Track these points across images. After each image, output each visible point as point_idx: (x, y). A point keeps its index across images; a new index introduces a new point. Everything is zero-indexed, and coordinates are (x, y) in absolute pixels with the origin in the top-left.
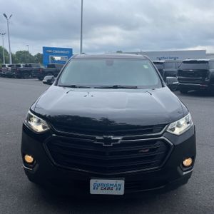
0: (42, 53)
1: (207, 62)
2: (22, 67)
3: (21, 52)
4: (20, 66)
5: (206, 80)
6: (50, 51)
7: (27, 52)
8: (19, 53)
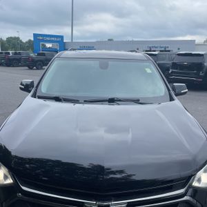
0: (32, 39)
1: (202, 55)
2: (11, 55)
3: (11, 38)
4: (9, 53)
5: (201, 74)
6: (41, 38)
7: (18, 38)
8: (9, 39)
